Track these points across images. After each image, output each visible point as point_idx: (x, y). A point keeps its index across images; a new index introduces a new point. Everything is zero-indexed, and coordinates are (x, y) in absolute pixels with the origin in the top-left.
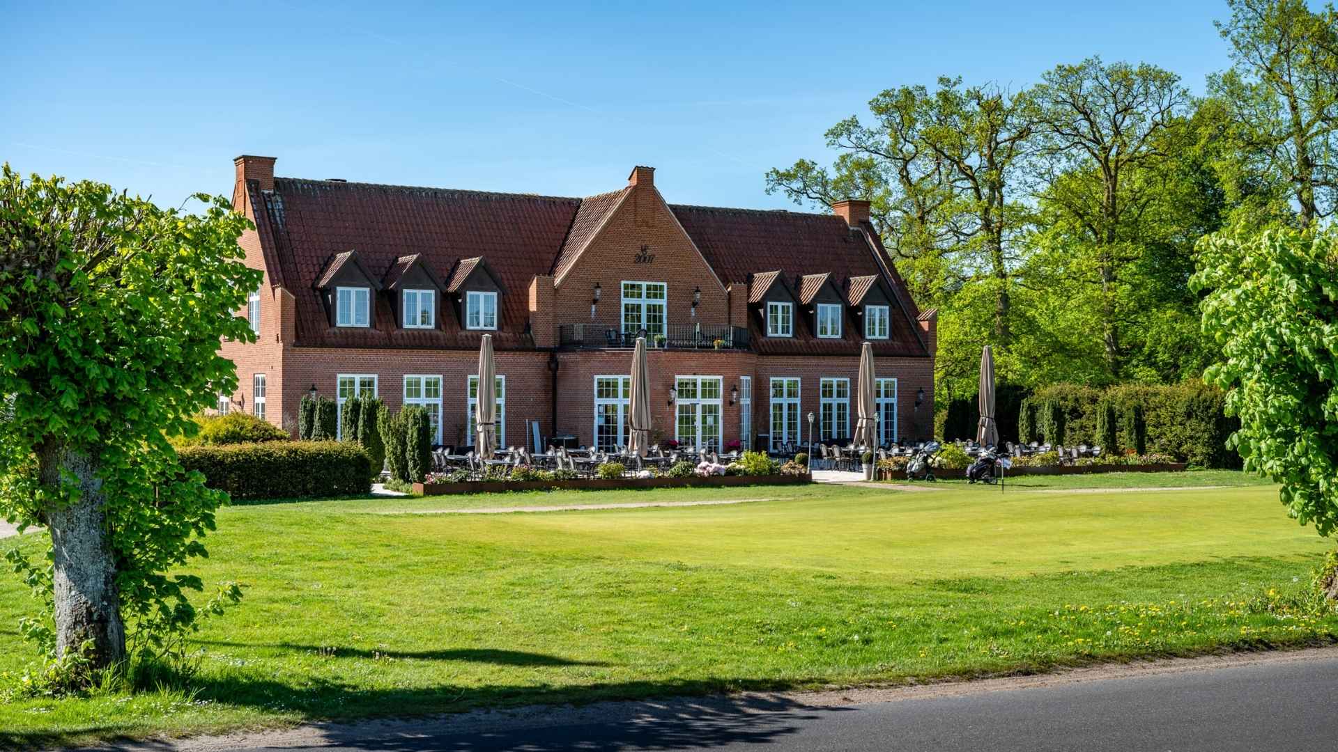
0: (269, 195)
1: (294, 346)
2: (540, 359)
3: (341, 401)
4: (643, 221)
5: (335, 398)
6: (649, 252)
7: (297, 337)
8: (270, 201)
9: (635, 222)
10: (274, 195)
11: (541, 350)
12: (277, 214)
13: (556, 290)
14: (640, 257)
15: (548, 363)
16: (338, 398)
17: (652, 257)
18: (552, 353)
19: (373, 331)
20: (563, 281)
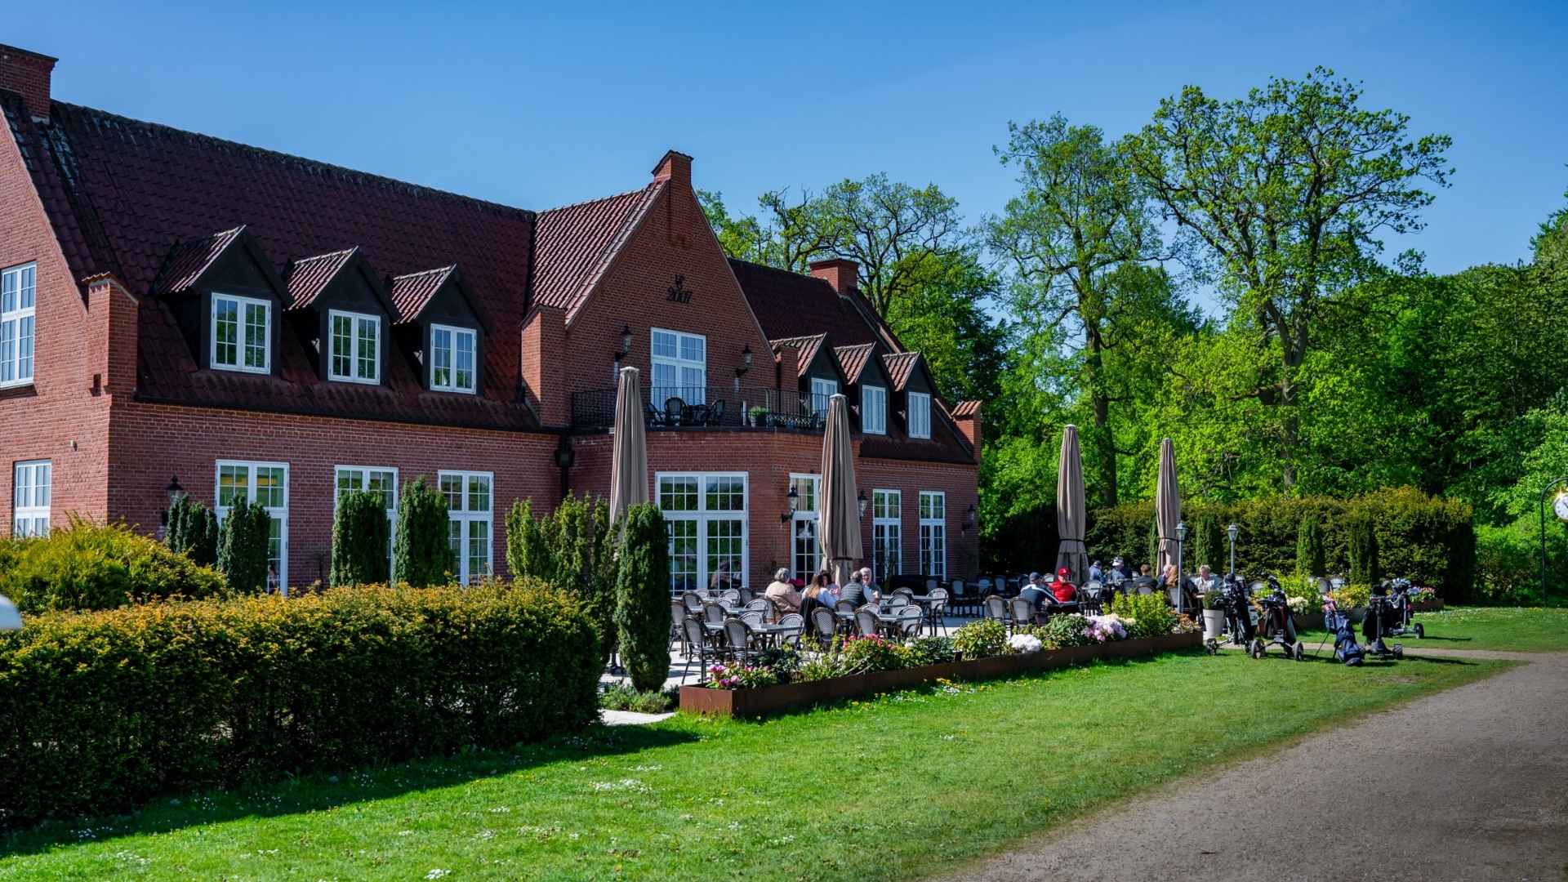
0: (41, 125)
1: (136, 398)
2: (543, 445)
3: (222, 512)
4: (679, 237)
5: (211, 504)
6: (685, 286)
7: (140, 382)
8: (46, 135)
9: (669, 237)
10: (51, 126)
11: (547, 430)
12: (63, 161)
13: (568, 333)
14: (674, 293)
15: (557, 455)
16: (218, 507)
17: (688, 294)
18: (563, 436)
19: (277, 381)
20: (575, 319)
